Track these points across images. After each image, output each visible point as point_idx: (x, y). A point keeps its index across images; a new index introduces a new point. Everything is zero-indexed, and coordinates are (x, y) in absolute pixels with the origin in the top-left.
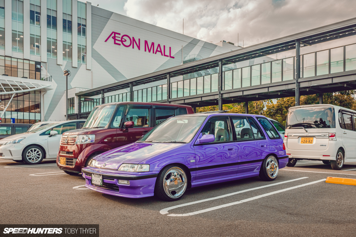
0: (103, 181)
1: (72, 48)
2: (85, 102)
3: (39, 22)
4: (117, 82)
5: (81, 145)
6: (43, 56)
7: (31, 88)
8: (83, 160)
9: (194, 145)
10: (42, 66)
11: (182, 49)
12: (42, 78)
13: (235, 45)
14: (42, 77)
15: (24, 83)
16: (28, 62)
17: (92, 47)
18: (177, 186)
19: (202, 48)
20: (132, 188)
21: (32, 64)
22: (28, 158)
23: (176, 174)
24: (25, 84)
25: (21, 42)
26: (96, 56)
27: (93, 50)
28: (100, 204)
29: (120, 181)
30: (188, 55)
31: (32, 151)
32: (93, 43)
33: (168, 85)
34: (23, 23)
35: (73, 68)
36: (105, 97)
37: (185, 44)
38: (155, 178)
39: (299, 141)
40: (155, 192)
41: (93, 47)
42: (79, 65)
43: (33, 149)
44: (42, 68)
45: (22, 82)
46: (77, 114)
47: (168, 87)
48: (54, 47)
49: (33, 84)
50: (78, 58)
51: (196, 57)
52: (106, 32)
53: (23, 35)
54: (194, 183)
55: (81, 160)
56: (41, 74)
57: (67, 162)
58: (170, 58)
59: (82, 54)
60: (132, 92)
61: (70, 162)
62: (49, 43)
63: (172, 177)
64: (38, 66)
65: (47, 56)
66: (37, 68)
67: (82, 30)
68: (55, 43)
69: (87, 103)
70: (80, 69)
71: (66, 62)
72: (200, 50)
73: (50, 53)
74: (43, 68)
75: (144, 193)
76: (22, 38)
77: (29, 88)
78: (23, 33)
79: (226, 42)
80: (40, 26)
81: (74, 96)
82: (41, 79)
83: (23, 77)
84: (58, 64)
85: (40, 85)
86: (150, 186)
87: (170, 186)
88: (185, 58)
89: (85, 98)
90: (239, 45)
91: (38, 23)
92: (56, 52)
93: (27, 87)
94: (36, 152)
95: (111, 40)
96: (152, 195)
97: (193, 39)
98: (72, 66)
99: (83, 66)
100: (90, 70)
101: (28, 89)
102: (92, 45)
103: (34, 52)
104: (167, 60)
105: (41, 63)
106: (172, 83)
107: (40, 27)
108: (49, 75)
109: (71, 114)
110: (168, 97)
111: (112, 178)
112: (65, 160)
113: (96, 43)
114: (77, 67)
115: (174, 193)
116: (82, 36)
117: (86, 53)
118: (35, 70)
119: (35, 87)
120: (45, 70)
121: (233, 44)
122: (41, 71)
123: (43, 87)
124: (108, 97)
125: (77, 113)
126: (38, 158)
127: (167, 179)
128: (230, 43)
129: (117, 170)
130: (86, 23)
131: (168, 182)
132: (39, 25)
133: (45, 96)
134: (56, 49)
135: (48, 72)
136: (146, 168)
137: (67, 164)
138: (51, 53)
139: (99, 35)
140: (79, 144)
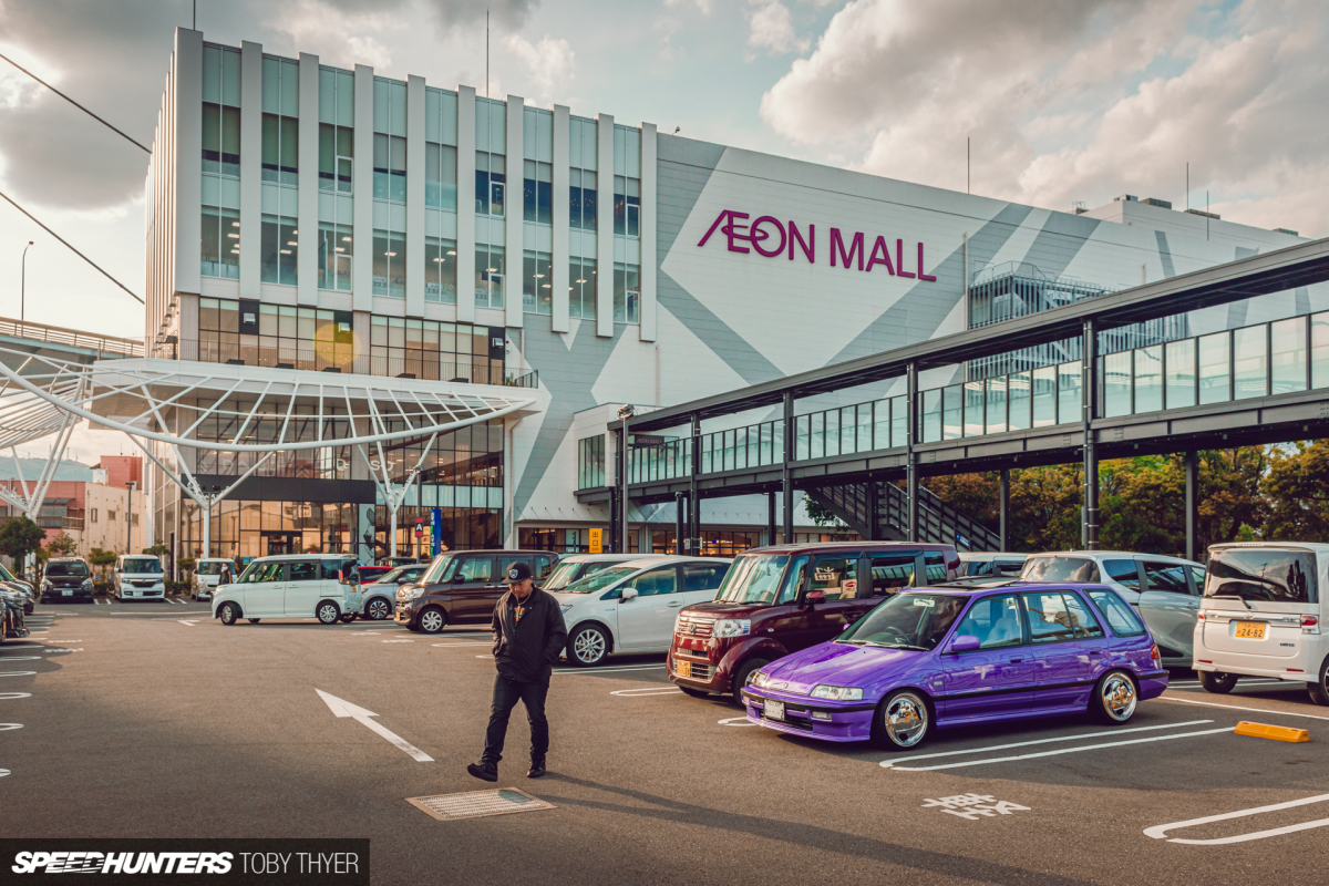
0: (785, 712)
1: (596, 276)
2: (637, 451)
3: (502, 204)
4: (749, 385)
5: (725, 640)
6: (513, 308)
7: (480, 412)
8: (729, 669)
9: (941, 654)
10: (507, 338)
11: (964, 245)
12: (508, 380)
13: (1174, 208)
14: (508, 375)
15: (459, 399)
16: (468, 330)
17: (658, 268)
18: (909, 725)
19: (1039, 236)
20: (836, 726)
21: (481, 337)
22: (577, 652)
23: (907, 704)
24: (462, 402)
25: (451, 267)
26: (671, 295)
27: (661, 276)
28: (782, 750)
29: (815, 713)
30: (988, 266)
31: (585, 635)
32: (662, 252)
33: (909, 399)
34: (456, 213)
35: (600, 342)
36: (702, 433)
37: (973, 228)
38: (872, 712)
39: (1231, 630)
40: (872, 733)
41: (663, 267)
42: (619, 328)
43: (588, 632)
44: (508, 347)
45: (455, 395)
46: (611, 489)
47: (912, 405)
48: (541, 276)
49: (484, 401)
50: (615, 303)
51: (1015, 269)
52: (703, 213)
53: (456, 249)
54: (941, 723)
55: (725, 668)
56: (507, 365)
57: (694, 670)
58: (919, 281)
59: (627, 292)
60: (791, 419)
61: (701, 671)
62: (528, 266)
63: (902, 710)
64: (499, 343)
65: (524, 308)
66: (493, 347)
67: (628, 215)
68: (547, 266)
69: (645, 450)
70: (620, 341)
71: (579, 322)
72: (1030, 245)
73: (530, 297)
74: (511, 347)
75: (853, 735)
76: (451, 256)
77: (476, 411)
78: (456, 242)
79: (1136, 198)
80: (502, 217)
81: (604, 430)
82: (506, 382)
83: (457, 380)
84: (554, 329)
85: (504, 402)
86: (863, 723)
87: (897, 726)
88: (974, 275)
89: (637, 437)
90: (1191, 207)
91: (498, 207)
92: (550, 290)
93: (469, 409)
94: (594, 637)
95: (719, 238)
96: (867, 738)
97: (1005, 206)
98: (597, 332)
99: (630, 332)
100: (652, 342)
101: (472, 416)
102: (660, 260)
103: (486, 298)
104: (908, 289)
105: (507, 331)
106: (923, 393)
107: (505, 220)
108: (528, 368)
109: (592, 488)
110: (912, 437)
111: (802, 708)
112: (689, 667)
113: (669, 254)
114: (611, 335)
115: (904, 737)
116: (629, 233)
117: (639, 288)
118: (487, 353)
119: (492, 408)
120: (517, 351)
121: (1167, 205)
122: (507, 356)
123: (513, 408)
124: (713, 434)
125: (614, 485)
126: (598, 651)
127: (892, 712)
128: (1153, 202)
129: (809, 696)
130: (640, 191)
131: (894, 719)
132: (502, 214)
133: (515, 431)
134: (550, 280)
135: (525, 358)
136: (856, 694)
137: (694, 676)
138: (534, 295)
139: (681, 226)
140: (720, 636)
